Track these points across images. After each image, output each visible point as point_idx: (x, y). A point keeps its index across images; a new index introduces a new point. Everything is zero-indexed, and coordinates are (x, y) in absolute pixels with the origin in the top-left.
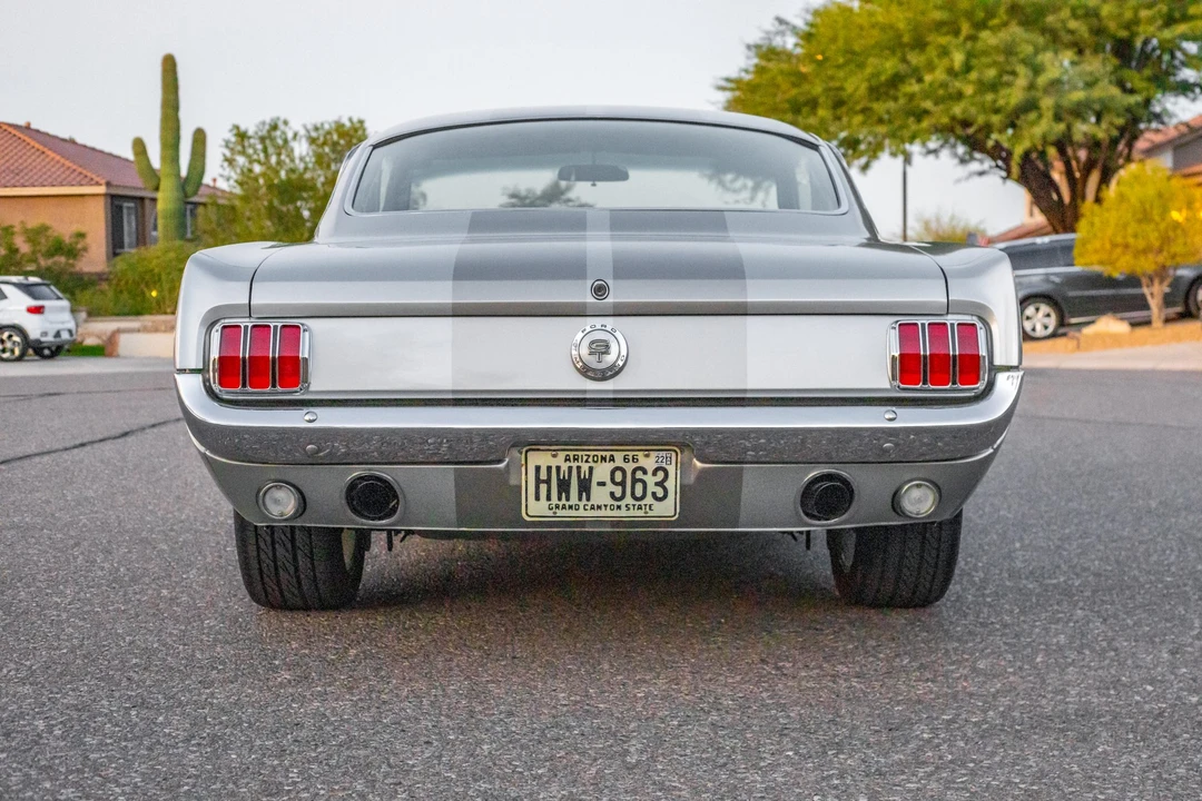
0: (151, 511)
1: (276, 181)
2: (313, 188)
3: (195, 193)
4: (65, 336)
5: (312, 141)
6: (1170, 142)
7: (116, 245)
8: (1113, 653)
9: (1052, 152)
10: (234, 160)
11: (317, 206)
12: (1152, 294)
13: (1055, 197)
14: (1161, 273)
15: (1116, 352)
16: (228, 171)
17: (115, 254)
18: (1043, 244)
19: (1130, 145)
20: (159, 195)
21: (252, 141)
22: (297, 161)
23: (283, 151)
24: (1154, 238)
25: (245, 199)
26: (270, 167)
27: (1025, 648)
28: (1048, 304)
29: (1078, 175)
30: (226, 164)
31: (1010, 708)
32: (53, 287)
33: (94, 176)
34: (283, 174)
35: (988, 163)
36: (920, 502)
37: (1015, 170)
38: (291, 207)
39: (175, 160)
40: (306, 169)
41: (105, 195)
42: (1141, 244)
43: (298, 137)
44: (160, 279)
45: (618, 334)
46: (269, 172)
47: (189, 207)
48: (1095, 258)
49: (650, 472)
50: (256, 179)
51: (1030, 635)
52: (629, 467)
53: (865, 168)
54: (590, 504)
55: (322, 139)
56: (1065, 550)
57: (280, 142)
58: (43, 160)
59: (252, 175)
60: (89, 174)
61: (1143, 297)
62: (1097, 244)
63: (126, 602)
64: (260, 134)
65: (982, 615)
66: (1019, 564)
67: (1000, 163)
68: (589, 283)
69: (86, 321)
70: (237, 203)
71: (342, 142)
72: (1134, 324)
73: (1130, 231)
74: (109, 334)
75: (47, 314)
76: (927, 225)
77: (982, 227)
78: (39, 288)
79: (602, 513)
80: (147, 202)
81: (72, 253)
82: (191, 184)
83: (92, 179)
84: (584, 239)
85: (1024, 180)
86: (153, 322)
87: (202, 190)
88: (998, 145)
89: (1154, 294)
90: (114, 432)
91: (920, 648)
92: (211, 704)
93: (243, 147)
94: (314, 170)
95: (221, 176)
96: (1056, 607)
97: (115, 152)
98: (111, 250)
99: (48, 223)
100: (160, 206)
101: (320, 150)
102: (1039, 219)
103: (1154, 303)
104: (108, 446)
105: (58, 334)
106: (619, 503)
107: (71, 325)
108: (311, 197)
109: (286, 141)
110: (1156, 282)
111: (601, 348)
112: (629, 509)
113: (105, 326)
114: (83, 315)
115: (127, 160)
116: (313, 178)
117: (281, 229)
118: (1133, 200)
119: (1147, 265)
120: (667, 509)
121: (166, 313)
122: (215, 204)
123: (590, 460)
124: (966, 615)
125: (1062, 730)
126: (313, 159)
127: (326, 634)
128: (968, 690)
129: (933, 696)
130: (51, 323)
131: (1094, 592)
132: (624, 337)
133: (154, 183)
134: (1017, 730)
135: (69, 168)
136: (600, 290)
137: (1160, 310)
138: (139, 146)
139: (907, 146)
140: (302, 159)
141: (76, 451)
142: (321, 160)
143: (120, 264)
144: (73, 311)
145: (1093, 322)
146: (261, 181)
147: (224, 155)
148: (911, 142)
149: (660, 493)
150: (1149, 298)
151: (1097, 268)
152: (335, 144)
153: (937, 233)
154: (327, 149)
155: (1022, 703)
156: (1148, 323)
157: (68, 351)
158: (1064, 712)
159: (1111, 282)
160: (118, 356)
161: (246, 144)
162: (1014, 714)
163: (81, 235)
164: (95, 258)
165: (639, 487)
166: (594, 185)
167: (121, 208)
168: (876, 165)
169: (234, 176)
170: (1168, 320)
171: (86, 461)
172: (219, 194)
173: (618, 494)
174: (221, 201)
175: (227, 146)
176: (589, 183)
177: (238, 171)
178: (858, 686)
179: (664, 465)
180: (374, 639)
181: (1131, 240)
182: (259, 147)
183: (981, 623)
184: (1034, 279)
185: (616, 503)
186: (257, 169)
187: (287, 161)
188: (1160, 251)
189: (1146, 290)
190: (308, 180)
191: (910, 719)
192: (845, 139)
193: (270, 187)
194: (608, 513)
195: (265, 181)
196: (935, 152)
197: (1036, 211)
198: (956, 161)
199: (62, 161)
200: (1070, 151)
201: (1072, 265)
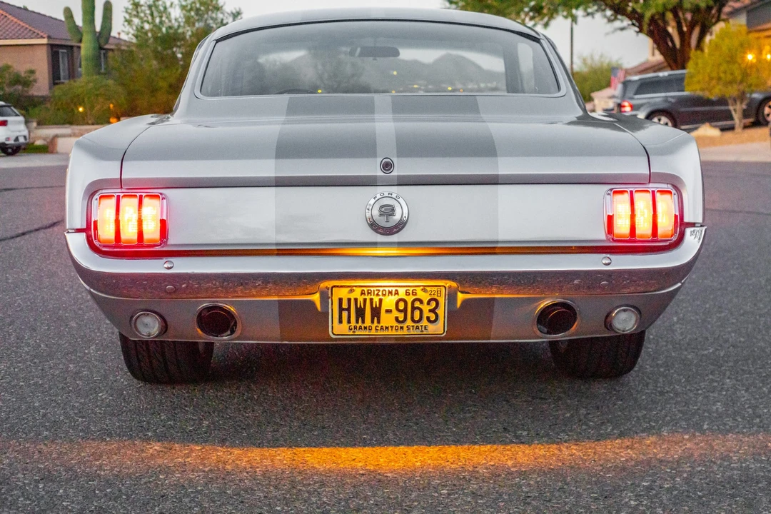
0: (67, 292)
1: (159, 35)
2: (184, 39)
3: (107, 42)
4: (22, 140)
5: (183, 7)
6: (745, 7)
7: (55, 78)
8: (758, 420)
9: (669, 16)
10: (132, 21)
11: (186, 51)
12: (735, 110)
13: (670, 44)
14: (742, 96)
15: (712, 149)
16: (127, 28)
17: (55, 84)
18: (664, 77)
19: (719, 11)
20: (82, 45)
21: (143, 8)
22: (173, 21)
23: (164, 15)
24: (738, 74)
25: (139, 46)
26: (155, 26)
27: (693, 414)
28: (666, 116)
29: (685, 29)
30: (126, 24)
31: (691, 474)
32: (12, 108)
33: (39, 32)
34: (164, 30)
35: (626, 22)
36: (625, 322)
37: (645, 27)
38: (169, 52)
39: (92, 21)
40: (179, 26)
41: (47, 44)
42: (729, 77)
43: (173, 6)
44: (84, 102)
45: (401, 200)
46: (154, 29)
47: (103, 52)
48: (698, 87)
49: (425, 302)
50: (146, 33)
51: (696, 403)
52: (410, 299)
53: (546, 25)
54: (380, 326)
55: (189, 7)
56: (709, 323)
57: (162, 8)
58: (6, 22)
59: (144, 31)
60: (36, 31)
61: (729, 111)
62: (700, 77)
63: (42, 377)
64: (148, 3)
65: (659, 385)
66: (678, 337)
67: (634, 21)
68: (379, 160)
69: (36, 128)
70: (134, 49)
71: (202, 8)
72: (723, 129)
73: (722, 68)
74: (51, 136)
75: (10, 126)
76: (584, 61)
77: (620, 62)
78: (4, 109)
79: (390, 332)
80: (75, 49)
81: (27, 83)
82: (103, 38)
83: (38, 34)
84: (373, 120)
85: (650, 34)
86: (80, 130)
87: (111, 41)
88: (634, 11)
89: (737, 110)
90: (46, 223)
91: (619, 416)
92: (99, 476)
93: (138, 12)
94: (184, 27)
95: (123, 31)
96: (711, 377)
97: (54, 16)
98: (52, 81)
99: (9, 63)
100: (83, 52)
101: (188, 14)
102: (659, 57)
103: (737, 117)
104: (41, 234)
105: (17, 139)
106: (402, 325)
107: (26, 133)
108: (183, 45)
109: (165, 8)
110: (738, 103)
111: (388, 211)
112: (409, 329)
113: (49, 132)
114: (34, 124)
115: (61, 21)
116: (183, 33)
117: (163, 67)
118: (724, 48)
119: (732, 91)
120: (438, 329)
121: (88, 124)
122: (119, 50)
123: (380, 293)
124: (647, 385)
125: (733, 496)
126: (184, 20)
127: (186, 406)
128: (658, 457)
129: (633, 463)
130: (12, 132)
131: (736, 362)
132: (405, 202)
133: (79, 37)
134: (699, 496)
135: (23, 26)
136: (387, 166)
137: (740, 121)
138: (68, 12)
139: (574, 11)
140: (176, 20)
141: (18, 239)
142: (189, 21)
143: (58, 91)
144: (27, 122)
145: (696, 129)
146: (150, 35)
147: (125, 18)
148: (577, 8)
149: (433, 317)
150: (733, 113)
151: (699, 93)
152: (198, 10)
153: (592, 67)
154: (193, 13)
155: (699, 469)
156: (732, 128)
157: (24, 149)
158: (731, 478)
159: (708, 102)
160: (57, 153)
161: (139, 10)
162: (695, 480)
163: (32, 72)
164: (41, 86)
165: (417, 313)
166: (375, 59)
167: (58, 53)
168: (553, 23)
169: (132, 32)
170: (746, 127)
171: (25, 248)
172: (123, 43)
173: (401, 319)
174: (123, 48)
175: (127, 12)
176: (371, 58)
177: (135, 28)
178: (577, 454)
179: (436, 297)
180: (221, 411)
181: (722, 75)
182: (148, 12)
183: (660, 392)
184: (658, 100)
185: (399, 325)
186: (147, 26)
187: (167, 21)
188: (741, 82)
189: (731, 108)
190: (180, 34)
191: (619, 486)
192: (533, 6)
193: (156, 38)
194: (394, 332)
195: (153, 35)
196: (592, 14)
197: (657, 52)
198: (605, 20)
199: (19, 22)
200: (681, 14)
201: (683, 91)
